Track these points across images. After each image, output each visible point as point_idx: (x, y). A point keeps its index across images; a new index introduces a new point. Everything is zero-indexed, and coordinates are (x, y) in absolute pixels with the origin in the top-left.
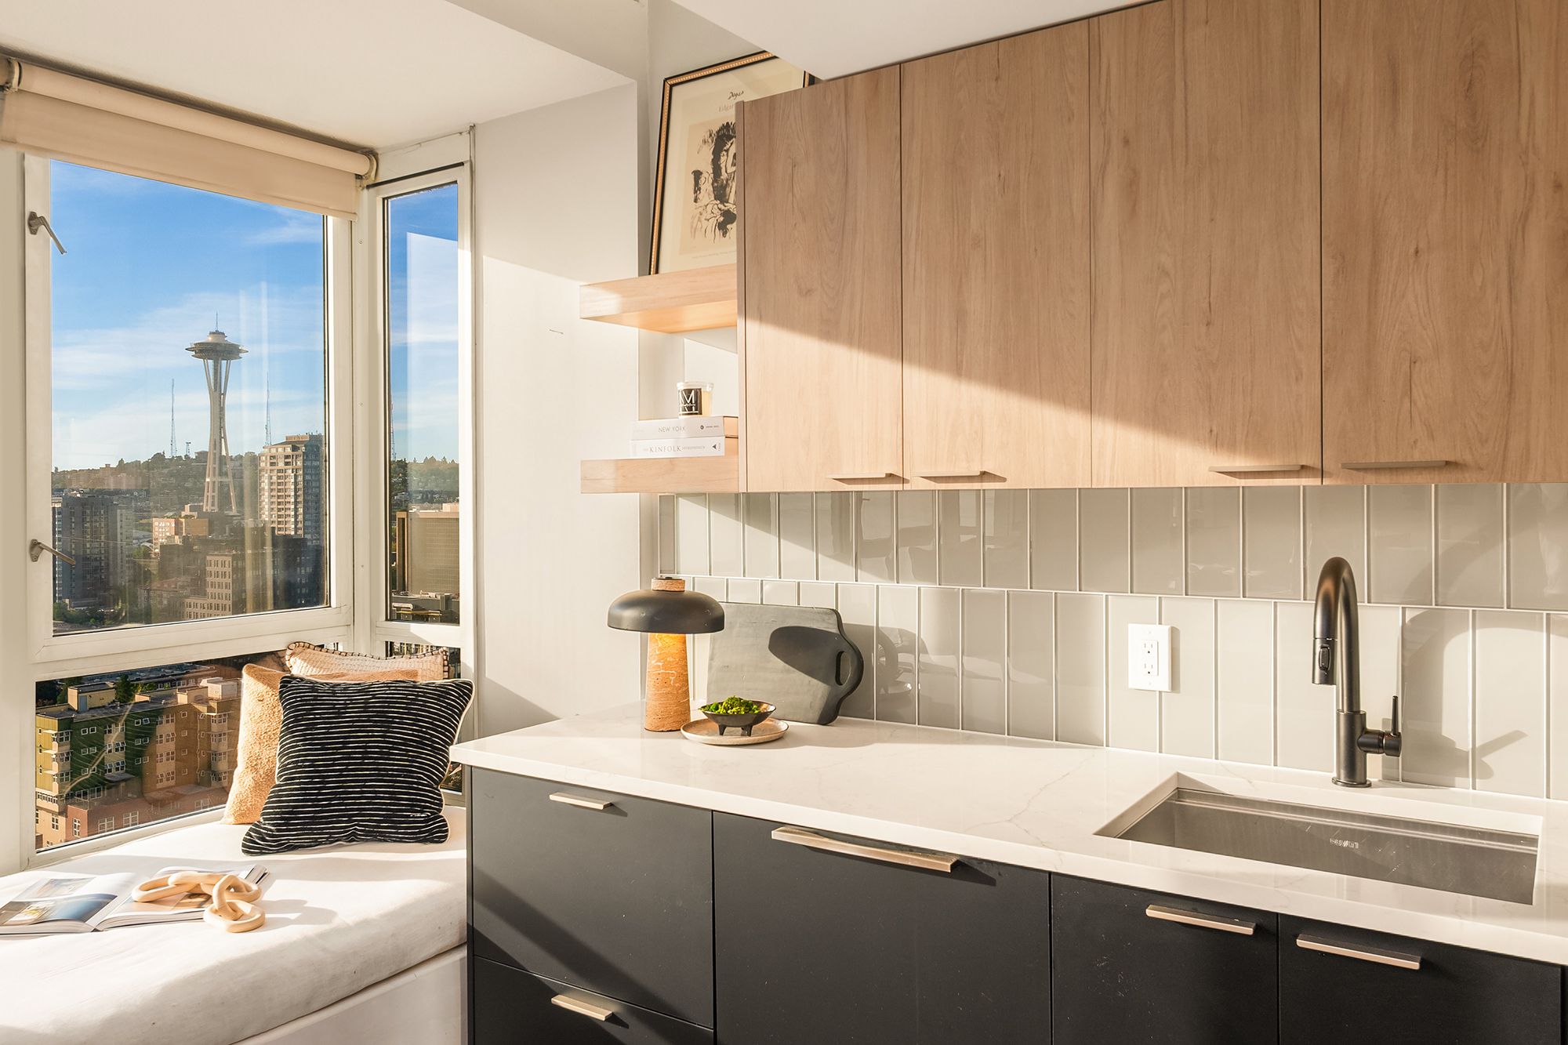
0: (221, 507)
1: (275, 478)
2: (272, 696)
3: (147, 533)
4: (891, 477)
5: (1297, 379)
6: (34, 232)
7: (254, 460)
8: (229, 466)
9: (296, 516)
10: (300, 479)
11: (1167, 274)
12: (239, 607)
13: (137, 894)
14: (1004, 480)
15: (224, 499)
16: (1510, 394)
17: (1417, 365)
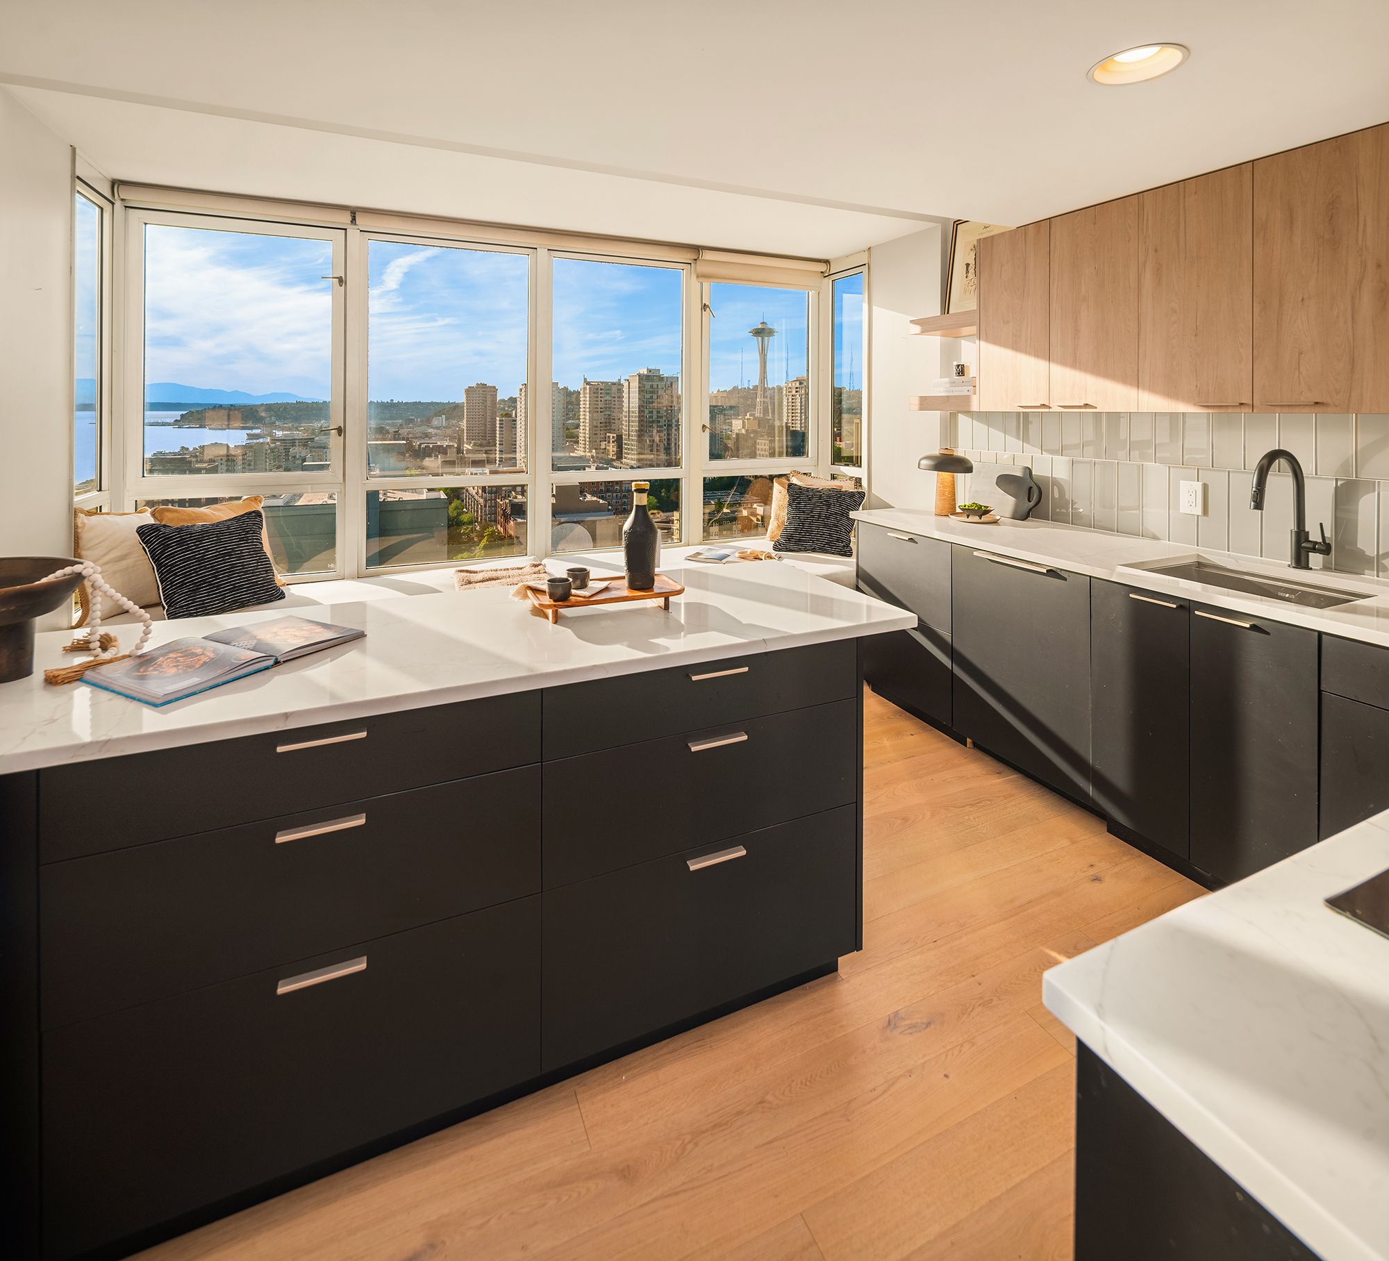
0: (764, 415)
1: (790, 399)
2: (785, 491)
3: (730, 427)
4: (1043, 406)
5: (1240, 361)
6: (705, 311)
7: (780, 389)
8: (768, 393)
9: (801, 420)
10: (803, 400)
11: (1176, 312)
12: (772, 455)
13: (737, 555)
14: (1096, 408)
15: (765, 411)
16: (1353, 370)
17: (1303, 355)
